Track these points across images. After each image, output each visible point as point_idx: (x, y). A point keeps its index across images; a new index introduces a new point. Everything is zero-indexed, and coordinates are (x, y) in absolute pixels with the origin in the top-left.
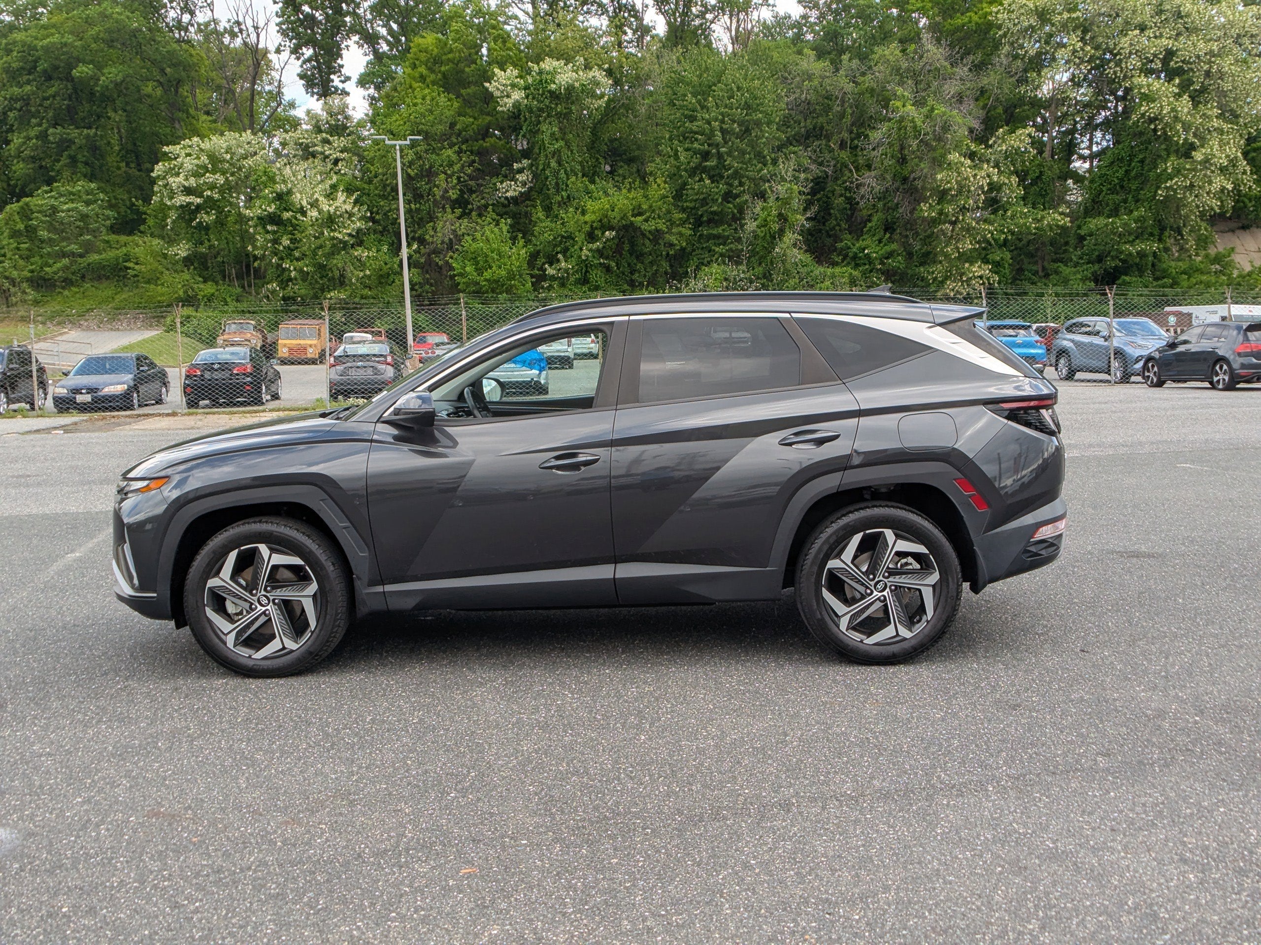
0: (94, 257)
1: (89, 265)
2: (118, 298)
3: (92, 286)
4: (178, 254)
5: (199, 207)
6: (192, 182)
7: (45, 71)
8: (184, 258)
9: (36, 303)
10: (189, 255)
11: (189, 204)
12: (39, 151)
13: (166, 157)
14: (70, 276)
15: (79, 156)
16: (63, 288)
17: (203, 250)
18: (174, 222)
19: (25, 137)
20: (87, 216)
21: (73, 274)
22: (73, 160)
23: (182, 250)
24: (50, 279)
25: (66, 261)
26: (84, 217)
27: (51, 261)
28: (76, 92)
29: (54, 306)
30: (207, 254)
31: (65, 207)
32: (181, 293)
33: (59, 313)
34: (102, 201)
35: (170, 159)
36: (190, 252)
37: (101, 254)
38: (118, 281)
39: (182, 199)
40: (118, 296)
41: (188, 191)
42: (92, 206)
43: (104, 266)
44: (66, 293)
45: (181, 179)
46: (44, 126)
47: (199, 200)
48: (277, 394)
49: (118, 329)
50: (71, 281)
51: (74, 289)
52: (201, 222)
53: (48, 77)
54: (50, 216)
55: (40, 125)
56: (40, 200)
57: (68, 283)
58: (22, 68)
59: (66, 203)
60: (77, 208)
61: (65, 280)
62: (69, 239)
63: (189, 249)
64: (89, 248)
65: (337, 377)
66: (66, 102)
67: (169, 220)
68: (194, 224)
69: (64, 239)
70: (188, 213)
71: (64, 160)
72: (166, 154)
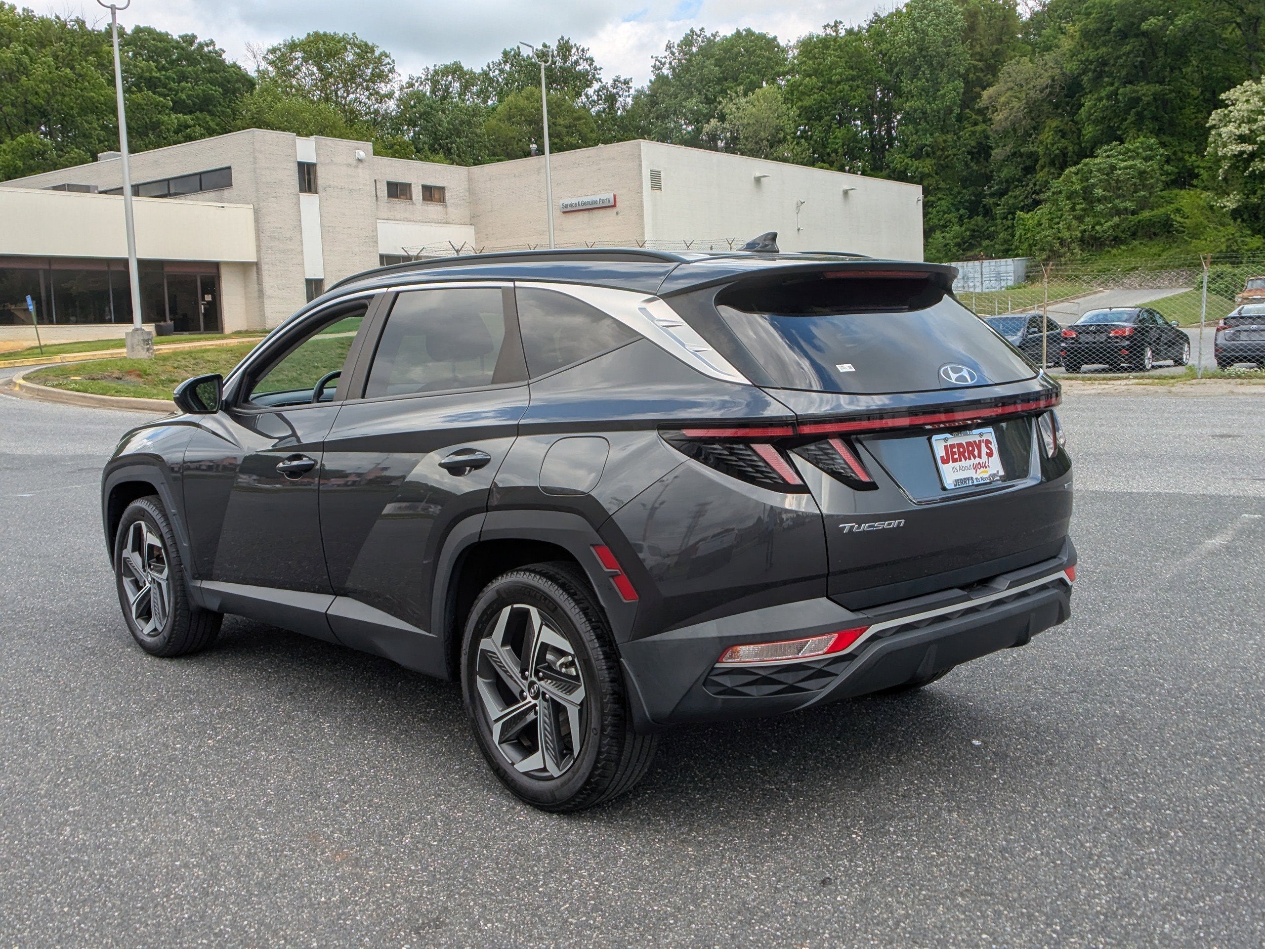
0: (1146, 214)
1: (1139, 222)
2: (1165, 255)
3: (1141, 244)
4: (1225, 207)
5: (1253, 156)
6: (1245, 129)
7: (1120, 30)
8: (1233, 210)
9: (1084, 262)
10: (1239, 206)
11: (1242, 153)
12: (1109, 111)
13: (1223, 105)
14: (1120, 235)
15: (1146, 113)
16: (1113, 247)
17: (1254, 200)
18: (1226, 172)
19: (1096, 99)
20: (1145, 172)
21: (1123, 232)
22: (1140, 117)
23: (1231, 202)
24: (1100, 238)
25: (1116, 219)
26: (1142, 173)
27: (1103, 221)
28: (1151, 47)
29: (1101, 264)
30: (1259, 205)
31: (1123, 164)
32: (1224, 247)
33: (1104, 271)
34: (1161, 156)
35: (1227, 106)
36: (1240, 204)
37: (1153, 210)
38: (1167, 237)
39: (1235, 148)
40: (1165, 253)
41: (1242, 139)
42: (1151, 162)
43: (1155, 222)
44: (1114, 251)
45: (1231, 127)
46: (1116, 85)
47: (1250, 148)
48: (1181, 359)
49: (1159, 287)
50: (1120, 239)
51: (1123, 247)
52: (1254, 171)
53: (1123, 35)
54: (1107, 175)
55: (1112, 84)
56: (1101, 159)
57: (1117, 241)
58: (1100, 29)
59: (1125, 161)
60: (1136, 165)
61: (1115, 238)
62: (1124, 196)
63: (1239, 201)
64: (1143, 205)
65: (1225, 342)
66: (1139, 59)
67: (1220, 170)
68: (1246, 174)
69: (1118, 197)
70: (1241, 161)
71: (1131, 118)
72: (1223, 101)
